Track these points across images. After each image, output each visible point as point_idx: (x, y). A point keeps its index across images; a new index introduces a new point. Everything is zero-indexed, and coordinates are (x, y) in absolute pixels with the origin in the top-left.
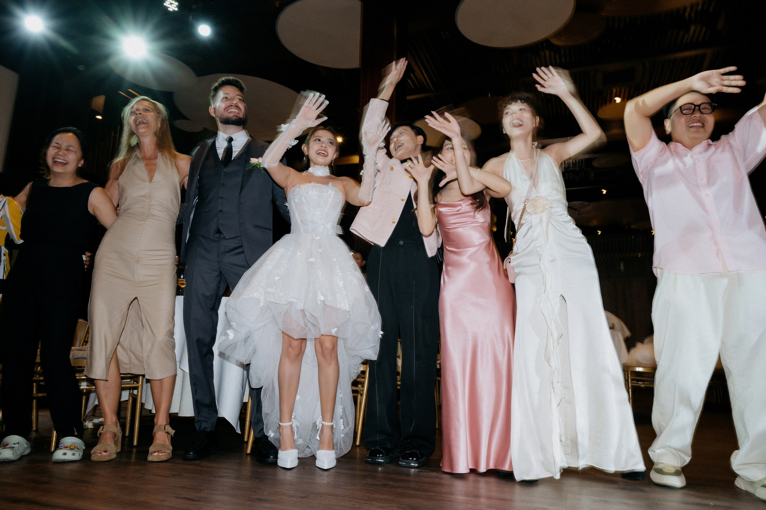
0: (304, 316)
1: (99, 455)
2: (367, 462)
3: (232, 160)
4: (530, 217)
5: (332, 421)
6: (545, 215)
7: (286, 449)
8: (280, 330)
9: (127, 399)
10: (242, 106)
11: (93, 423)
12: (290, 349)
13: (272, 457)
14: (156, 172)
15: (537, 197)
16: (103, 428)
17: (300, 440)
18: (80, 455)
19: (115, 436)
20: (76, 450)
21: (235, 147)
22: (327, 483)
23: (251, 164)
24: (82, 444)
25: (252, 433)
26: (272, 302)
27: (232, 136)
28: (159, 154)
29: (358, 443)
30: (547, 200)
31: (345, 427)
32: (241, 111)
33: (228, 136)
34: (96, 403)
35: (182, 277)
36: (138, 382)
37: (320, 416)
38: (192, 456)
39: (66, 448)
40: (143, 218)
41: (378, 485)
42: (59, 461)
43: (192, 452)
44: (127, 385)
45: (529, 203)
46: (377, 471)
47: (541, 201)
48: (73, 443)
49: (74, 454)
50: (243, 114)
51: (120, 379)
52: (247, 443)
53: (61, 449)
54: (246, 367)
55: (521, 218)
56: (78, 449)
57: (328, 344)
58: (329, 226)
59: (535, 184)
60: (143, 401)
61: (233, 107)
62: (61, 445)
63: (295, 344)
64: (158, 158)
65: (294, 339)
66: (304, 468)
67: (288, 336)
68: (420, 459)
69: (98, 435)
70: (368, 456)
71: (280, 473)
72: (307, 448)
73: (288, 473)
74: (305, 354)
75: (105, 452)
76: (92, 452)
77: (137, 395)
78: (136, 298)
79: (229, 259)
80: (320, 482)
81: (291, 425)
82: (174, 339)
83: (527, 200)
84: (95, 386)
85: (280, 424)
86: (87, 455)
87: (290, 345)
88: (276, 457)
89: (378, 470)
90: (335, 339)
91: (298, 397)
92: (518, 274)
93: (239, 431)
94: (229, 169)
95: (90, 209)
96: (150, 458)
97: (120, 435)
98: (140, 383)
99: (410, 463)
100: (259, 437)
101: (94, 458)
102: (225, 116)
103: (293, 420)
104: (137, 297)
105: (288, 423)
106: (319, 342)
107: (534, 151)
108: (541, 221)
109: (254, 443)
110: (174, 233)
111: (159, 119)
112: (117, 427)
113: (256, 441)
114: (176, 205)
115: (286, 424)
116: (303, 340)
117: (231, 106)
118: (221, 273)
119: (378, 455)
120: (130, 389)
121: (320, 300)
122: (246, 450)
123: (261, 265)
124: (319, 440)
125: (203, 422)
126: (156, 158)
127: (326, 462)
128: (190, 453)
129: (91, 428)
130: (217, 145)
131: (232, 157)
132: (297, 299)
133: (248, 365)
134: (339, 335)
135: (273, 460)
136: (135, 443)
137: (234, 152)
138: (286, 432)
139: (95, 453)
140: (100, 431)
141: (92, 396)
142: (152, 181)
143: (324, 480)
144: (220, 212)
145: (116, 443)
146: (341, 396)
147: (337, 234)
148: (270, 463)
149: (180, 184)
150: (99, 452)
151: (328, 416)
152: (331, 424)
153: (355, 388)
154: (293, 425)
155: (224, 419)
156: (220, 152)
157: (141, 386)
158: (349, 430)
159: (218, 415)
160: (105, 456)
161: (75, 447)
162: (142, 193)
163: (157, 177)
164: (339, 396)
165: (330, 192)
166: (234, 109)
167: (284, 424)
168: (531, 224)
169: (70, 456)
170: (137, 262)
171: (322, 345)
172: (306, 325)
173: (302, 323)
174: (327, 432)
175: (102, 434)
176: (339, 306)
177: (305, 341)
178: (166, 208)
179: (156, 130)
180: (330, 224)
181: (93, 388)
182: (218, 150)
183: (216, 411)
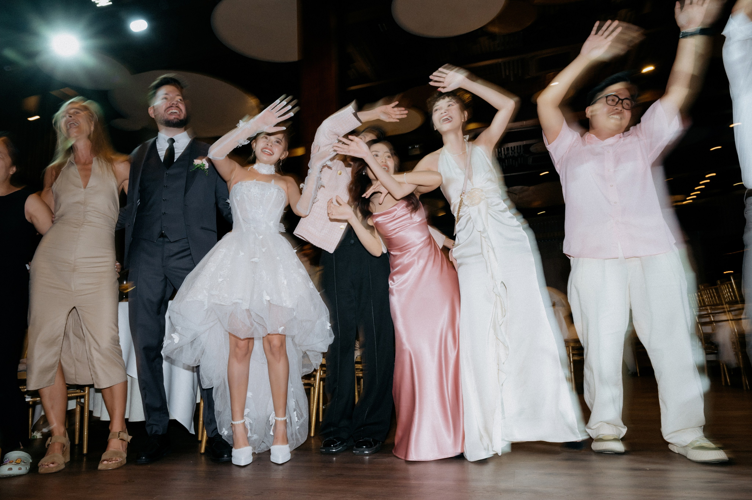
0: (250, 316)
1: (47, 467)
2: (322, 453)
3: (175, 161)
4: (468, 209)
5: (285, 415)
6: (482, 206)
7: (240, 447)
8: (227, 331)
9: (75, 407)
10: (182, 107)
11: (42, 433)
12: (237, 350)
13: (226, 456)
14: (91, 177)
15: (472, 189)
16: (51, 439)
17: (255, 435)
18: (26, 469)
19: (64, 446)
20: (23, 464)
21: (176, 148)
22: (281, 478)
23: (194, 166)
24: (28, 458)
25: (205, 432)
26: (216, 304)
27: (173, 138)
28: (94, 159)
29: (312, 435)
30: (482, 191)
31: (298, 419)
32: (182, 113)
33: (169, 138)
34: (43, 413)
35: (125, 282)
36: (84, 391)
37: (273, 412)
38: (144, 461)
39: (11, 463)
40: (78, 225)
41: (332, 476)
42: (5, 476)
43: (144, 457)
44: (72, 395)
45: (466, 196)
46: (331, 462)
47: (477, 192)
48: (20, 457)
49: (20, 469)
50: (184, 115)
51: (66, 389)
52: (201, 442)
53: (7, 464)
54: (196, 369)
55: (459, 210)
56: (24, 462)
57: (276, 342)
58: (271, 224)
59: (469, 177)
60: (91, 409)
61: (173, 108)
62: (6, 460)
63: (242, 343)
64: (93, 163)
65: (240, 339)
66: (258, 464)
67: (235, 336)
68: (374, 446)
69: (46, 446)
70: (322, 447)
71: (235, 470)
72: (263, 443)
73: (243, 471)
74: (253, 352)
75: (53, 463)
76: (40, 464)
77: (84, 404)
78: (74, 308)
79: (174, 263)
80: (275, 477)
81: (244, 423)
82: (120, 346)
83: (463, 193)
84: (40, 398)
85: (233, 423)
86: (34, 468)
87: (237, 345)
88: (230, 456)
89: (333, 459)
90: (283, 338)
91: (249, 394)
92: (460, 265)
93: (193, 432)
94: (171, 171)
95: (27, 217)
96: (100, 467)
97: (68, 445)
98: (87, 392)
99: (364, 452)
100: (213, 437)
101: (41, 470)
102: (166, 118)
103: (245, 417)
104: (76, 307)
105: (240, 422)
106: (267, 339)
107: (466, 144)
108: (479, 212)
109: (208, 442)
110: (114, 240)
111: (92, 122)
112: (65, 437)
113: (209, 441)
114: (115, 211)
115: (237, 422)
116: (250, 340)
117: (172, 106)
118: (166, 278)
119: (332, 446)
120: (76, 398)
121: (265, 300)
122: (200, 450)
123: (204, 266)
124: (273, 435)
125: (154, 426)
126: (91, 163)
127: (280, 457)
128: (142, 458)
129: (40, 439)
130: (158, 146)
131: (174, 159)
132: (242, 300)
133: (198, 367)
134: (287, 333)
135: (227, 459)
136: (85, 451)
137: (176, 153)
138: (239, 431)
139: (42, 465)
140: (48, 442)
141: (38, 407)
142: (87, 187)
143: (279, 475)
144: (163, 214)
145: (63, 453)
146: (292, 389)
147: (280, 232)
148: (224, 462)
149: (118, 189)
150: (46, 464)
151: (281, 411)
152: (284, 418)
153: (306, 381)
154: (246, 422)
155: (175, 421)
156: (161, 154)
157: (88, 394)
158: (304, 421)
159: (170, 417)
160: (53, 468)
161: (21, 461)
162: (77, 199)
163: (92, 182)
164: (291, 389)
165: (272, 190)
166: (175, 109)
167: (236, 422)
168: (469, 216)
169: (16, 470)
170: (74, 270)
171: (270, 343)
172: (252, 325)
173: (248, 324)
174: (281, 428)
175: (51, 445)
176: (284, 304)
177: (252, 340)
178: (103, 214)
179: (88, 133)
180: (272, 222)
181: (38, 400)
182: (159, 151)
183: (167, 414)
